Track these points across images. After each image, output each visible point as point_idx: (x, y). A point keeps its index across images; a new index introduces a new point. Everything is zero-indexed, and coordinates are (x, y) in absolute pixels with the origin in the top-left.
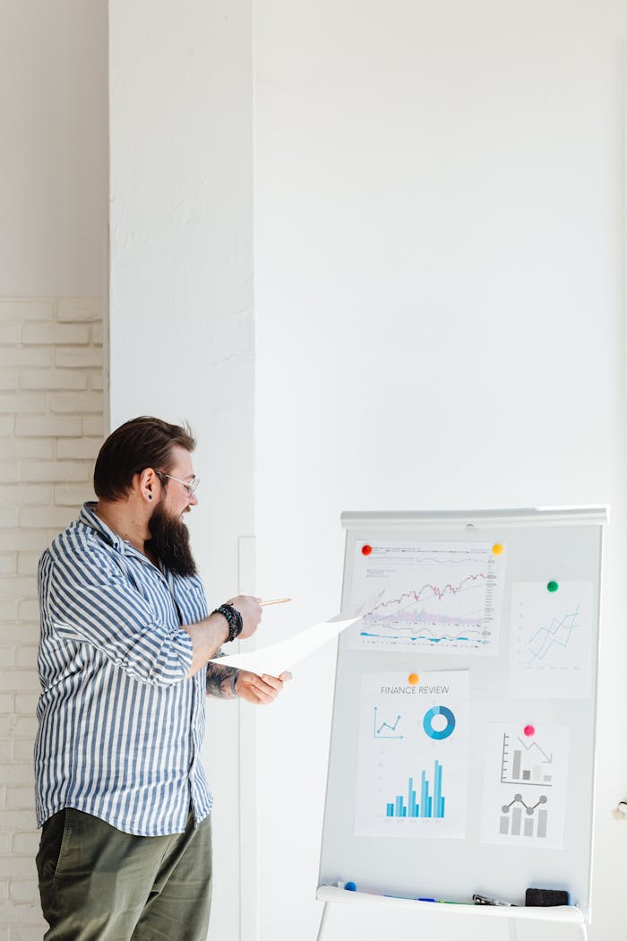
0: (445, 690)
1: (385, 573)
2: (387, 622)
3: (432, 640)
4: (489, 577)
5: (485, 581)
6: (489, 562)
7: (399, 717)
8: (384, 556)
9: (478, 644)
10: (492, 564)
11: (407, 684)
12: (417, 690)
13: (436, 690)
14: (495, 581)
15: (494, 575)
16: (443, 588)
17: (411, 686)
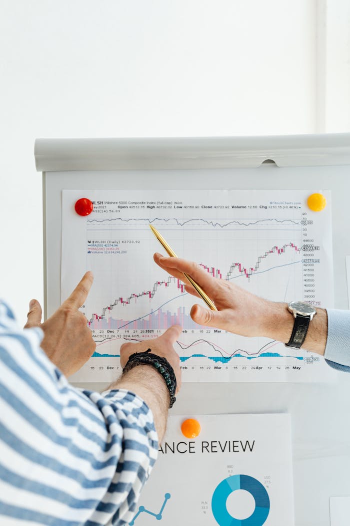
0: (249, 446)
1: (120, 245)
2: (131, 332)
3: (216, 359)
4: (305, 248)
5: (300, 256)
6: (304, 223)
7: (168, 496)
8: (116, 215)
9: (299, 363)
10: (307, 227)
11: (180, 437)
12: (198, 447)
13: (232, 446)
14: (316, 254)
15: (315, 244)
16: (228, 270)
17: (187, 441)
